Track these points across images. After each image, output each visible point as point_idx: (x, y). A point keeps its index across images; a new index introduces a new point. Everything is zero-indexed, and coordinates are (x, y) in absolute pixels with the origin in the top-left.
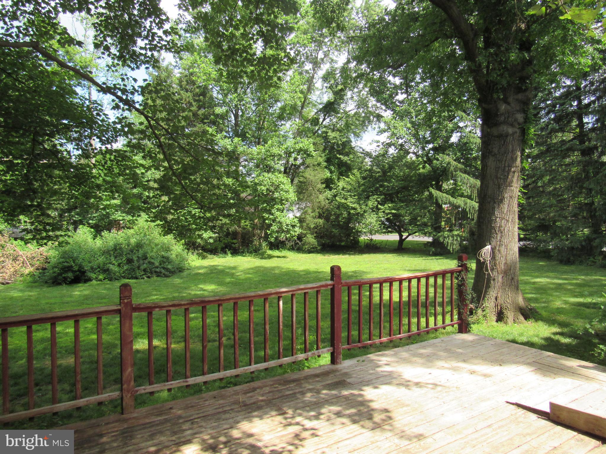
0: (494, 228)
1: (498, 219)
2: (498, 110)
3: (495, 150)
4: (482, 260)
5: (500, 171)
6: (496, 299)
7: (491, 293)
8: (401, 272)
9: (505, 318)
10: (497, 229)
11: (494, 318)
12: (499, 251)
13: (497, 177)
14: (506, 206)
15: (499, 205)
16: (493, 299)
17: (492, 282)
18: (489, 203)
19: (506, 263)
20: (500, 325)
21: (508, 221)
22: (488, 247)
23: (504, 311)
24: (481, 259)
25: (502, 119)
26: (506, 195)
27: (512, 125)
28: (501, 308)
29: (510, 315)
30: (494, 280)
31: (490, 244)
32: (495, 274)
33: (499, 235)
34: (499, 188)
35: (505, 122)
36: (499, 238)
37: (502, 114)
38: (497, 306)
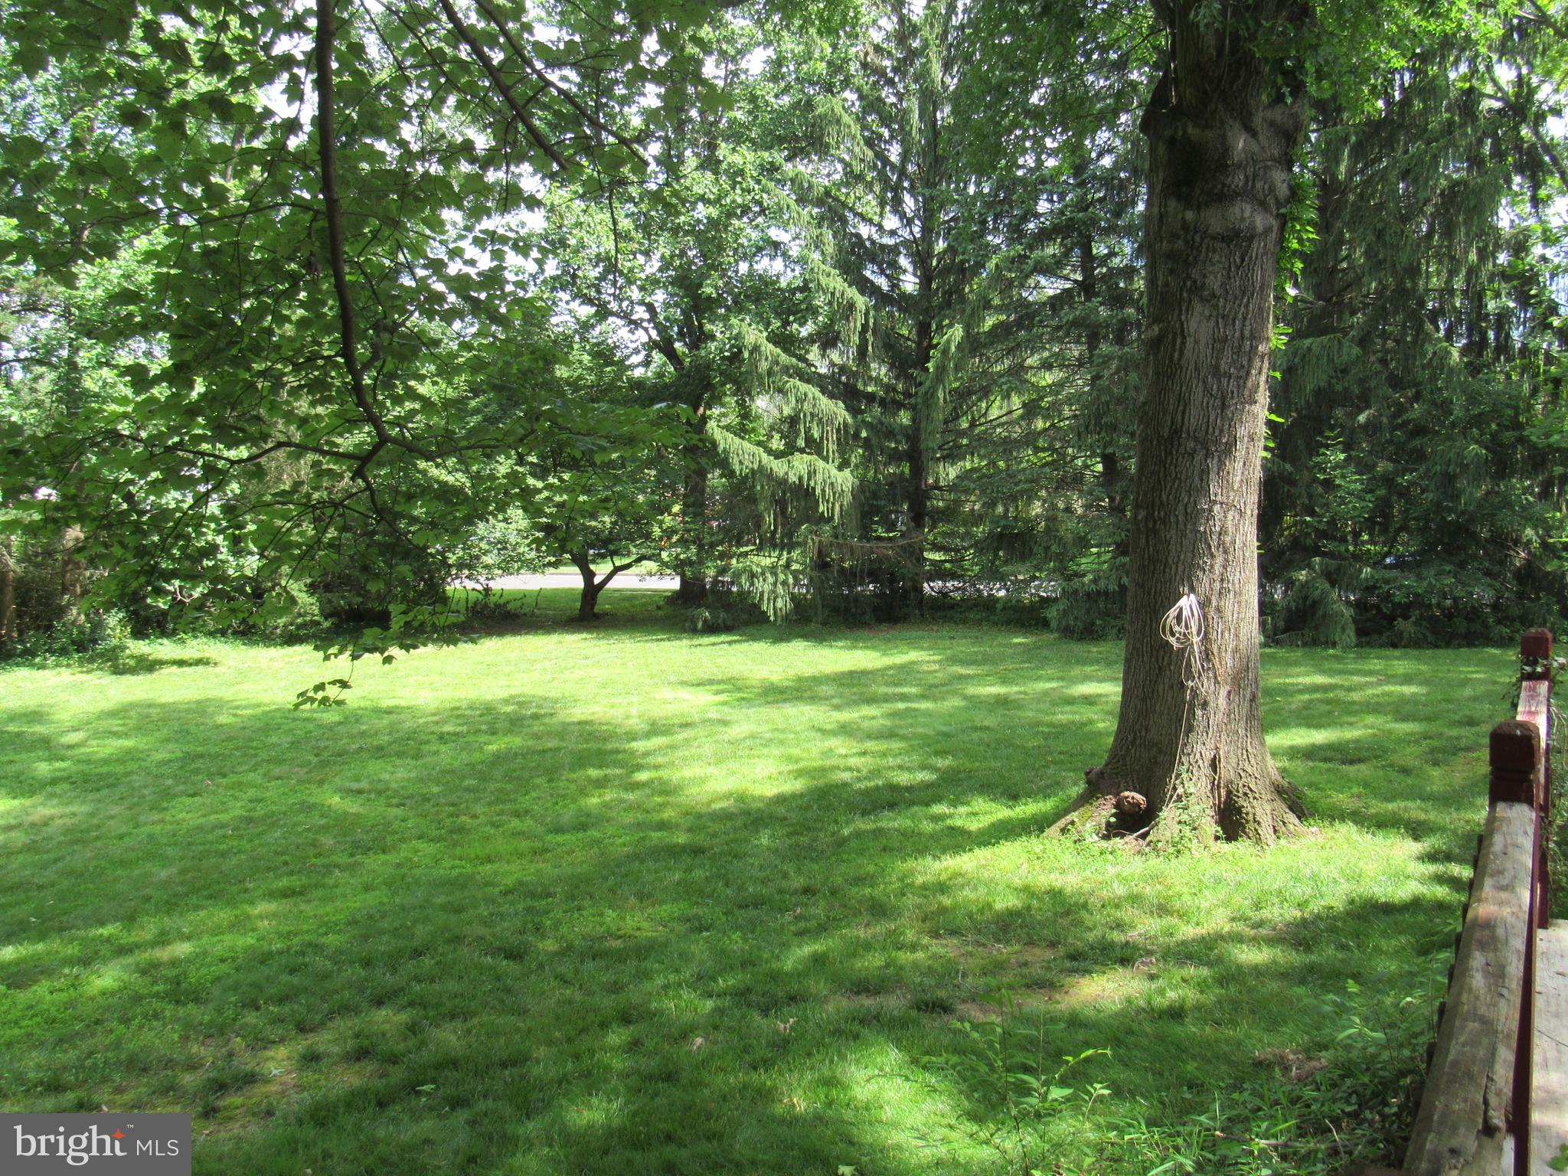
0: (1204, 537)
1: (1217, 508)
2: (1226, 149)
3: (1214, 283)
4: (1176, 645)
5: (1228, 352)
6: (1214, 764)
7: (1199, 747)
8: (668, 693)
9: (1251, 826)
10: (1214, 544)
11: (1210, 827)
12: (1218, 610)
13: (1216, 372)
14: (1238, 465)
15: (1221, 464)
16: (1206, 770)
17: (1199, 712)
18: (1192, 455)
19: (1236, 650)
20: (1242, 847)
21: (1241, 513)
22: (1187, 603)
23: (1241, 802)
24: (1172, 640)
25: (1239, 180)
26: (1241, 432)
27: (1263, 205)
28: (1229, 793)
29: (1262, 809)
30: (1205, 705)
31: (1192, 590)
32: (1206, 687)
33: (1219, 560)
34: (1224, 407)
35: (1247, 194)
36: (1218, 569)
37: (1239, 166)
38: (1215, 787)
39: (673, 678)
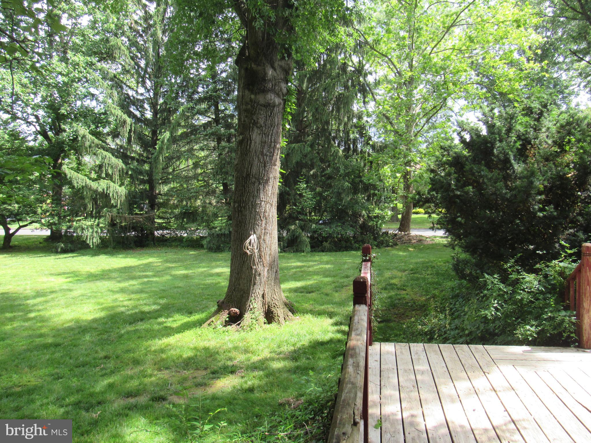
0: (258, 214)
1: (263, 203)
2: (265, 74)
3: (261, 122)
4: (249, 253)
5: (266, 147)
6: (263, 296)
7: (258, 290)
9: (276, 318)
10: (262, 216)
11: (262, 319)
12: (264, 240)
13: (262, 153)
14: (270, 188)
15: (264, 187)
16: (260, 298)
17: (258, 278)
18: (254, 183)
19: (270, 255)
20: (274, 325)
21: (271, 205)
22: (253, 238)
23: (273, 309)
24: (248, 251)
25: (270, 85)
26: (271, 176)
27: (278, 95)
28: (269, 306)
29: (280, 311)
30: (260, 275)
31: (255, 233)
32: (260, 268)
33: (264, 222)
34: (265, 166)
35: (273, 90)
36: (263, 225)
37: (270, 80)
38: (264, 304)
39: (47, 272)
